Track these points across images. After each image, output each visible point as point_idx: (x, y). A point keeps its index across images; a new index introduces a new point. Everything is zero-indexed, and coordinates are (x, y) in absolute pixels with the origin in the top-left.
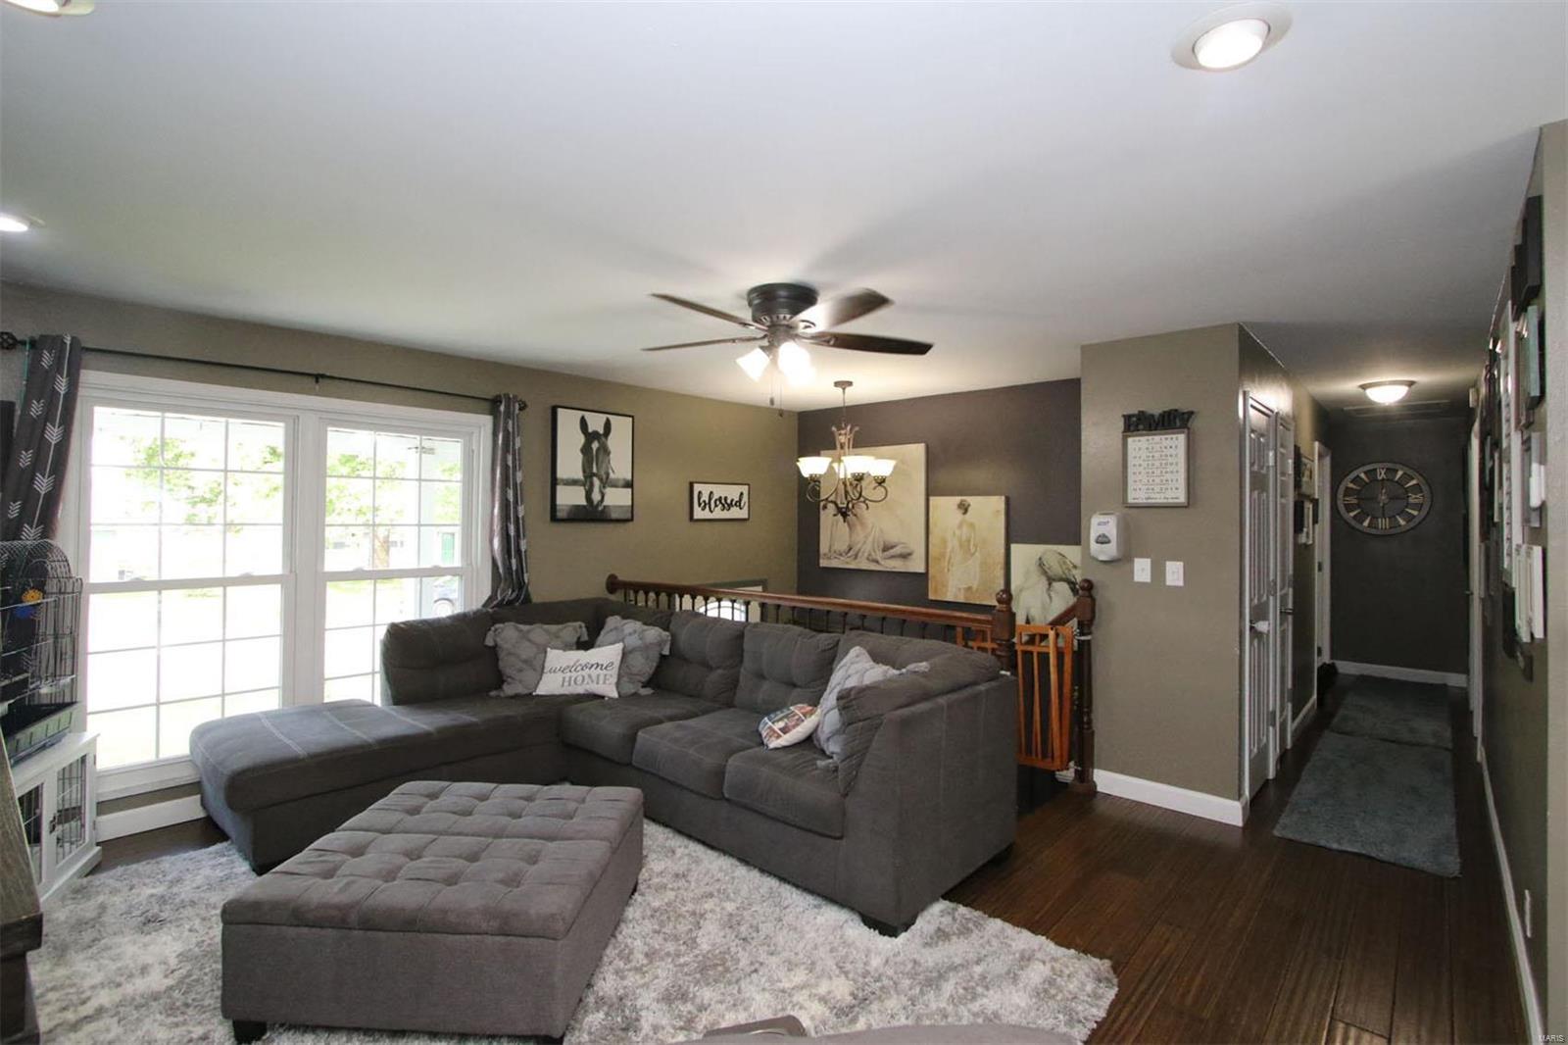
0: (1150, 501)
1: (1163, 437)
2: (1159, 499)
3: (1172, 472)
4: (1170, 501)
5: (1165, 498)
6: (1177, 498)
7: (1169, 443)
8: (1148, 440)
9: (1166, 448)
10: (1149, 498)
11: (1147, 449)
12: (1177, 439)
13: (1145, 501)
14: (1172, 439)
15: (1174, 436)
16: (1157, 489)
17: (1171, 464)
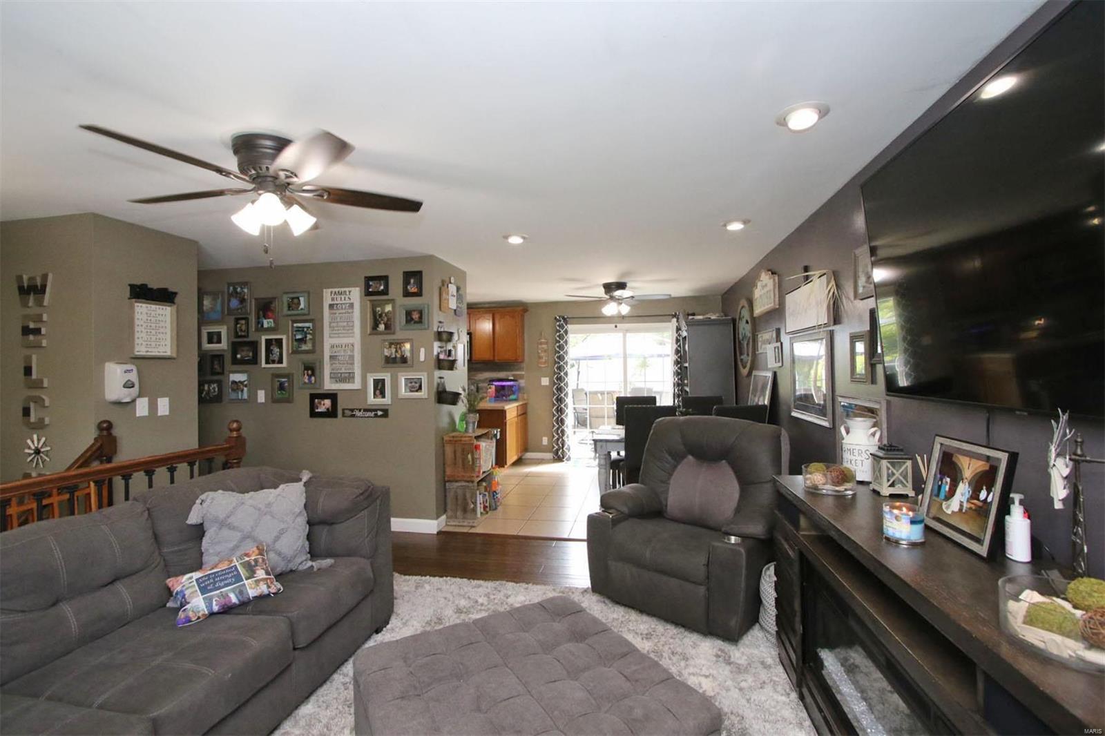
0: (149, 354)
1: (158, 307)
2: (155, 353)
3: (163, 333)
4: (162, 354)
5: (159, 352)
6: (166, 352)
7: (161, 312)
8: (147, 307)
9: (159, 315)
10: (147, 352)
11: (147, 314)
12: (166, 309)
13: (144, 354)
14: (163, 309)
15: (164, 307)
16: (153, 344)
17: (162, 327)
